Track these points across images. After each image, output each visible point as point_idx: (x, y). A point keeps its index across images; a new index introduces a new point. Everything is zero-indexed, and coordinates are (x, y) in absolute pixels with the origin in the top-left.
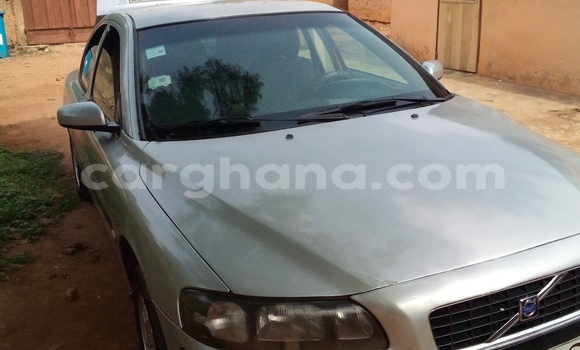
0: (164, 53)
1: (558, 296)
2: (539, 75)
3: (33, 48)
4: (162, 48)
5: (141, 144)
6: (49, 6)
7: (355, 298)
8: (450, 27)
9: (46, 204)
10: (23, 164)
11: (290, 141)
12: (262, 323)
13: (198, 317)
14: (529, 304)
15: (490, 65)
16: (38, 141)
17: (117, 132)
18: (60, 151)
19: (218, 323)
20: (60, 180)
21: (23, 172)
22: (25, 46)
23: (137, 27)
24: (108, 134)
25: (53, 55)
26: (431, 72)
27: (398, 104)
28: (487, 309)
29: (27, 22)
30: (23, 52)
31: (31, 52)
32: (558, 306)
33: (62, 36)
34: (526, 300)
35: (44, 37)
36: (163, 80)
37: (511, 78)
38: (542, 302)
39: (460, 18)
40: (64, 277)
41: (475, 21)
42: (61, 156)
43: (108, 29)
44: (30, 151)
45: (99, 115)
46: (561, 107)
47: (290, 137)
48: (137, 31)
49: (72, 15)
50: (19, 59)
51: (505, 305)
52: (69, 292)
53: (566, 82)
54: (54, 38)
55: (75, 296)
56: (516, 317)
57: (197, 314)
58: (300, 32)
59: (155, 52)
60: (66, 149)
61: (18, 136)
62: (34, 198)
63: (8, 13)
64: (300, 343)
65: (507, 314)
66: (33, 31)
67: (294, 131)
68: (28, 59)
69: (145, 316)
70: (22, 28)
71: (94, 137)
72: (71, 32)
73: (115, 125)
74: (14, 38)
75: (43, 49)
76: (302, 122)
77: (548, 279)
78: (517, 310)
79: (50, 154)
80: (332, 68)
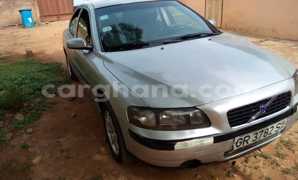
0: (108, 18)
1: (274, 105)
2: (246, 28)
3: (44, 23)
4: (107, 16)
5: (103, 54)
6: (49, 6)
7: (198, 107)
8: (210, 10)
9: (59, 82)
10: (47, 67)
11: (163, 50)
12: (161, 118)
13: (135, 117)
14: (264, 108)
15: (226, 25)
16: (51, 59)
17: (91, 50)
18: (61, 62)
19: (143, 119)
20: (63, 73)
21: (47, 70)
22: (40, 23)
23: (95, 8)
24: (87, 51)
25: (52, 26)
26: (212, 23)
27: (202, 36)
28: (248, 110)
29: (40, 13)
30: (39, 25)
31: (43, 25)
32: (273, 109)
33: (55, 18)
34: (262, 106)
35: (48, 19)
36: (108, 28)
37: (235, 29)
38: (268, 108)
39: (214, 6)
40: (70, 109)
41: (221, 7)
42: (61, 64)
43: (82, 10)
44: (49, 62)
45: (84, 43)
46: (255, 40)
47: (162, 48)
48: (96, 10)
49: (58, 9)
50: (39, 28)
51: (254, 108)
52: (73, 114)
53: (257, 30)
54: (51, 19)
55: (75, 116)
56: (258, 113)
57: (135, 116)
58: (156, 8)
59: (104, 18)
60: (64, 61)
61: (43, 57)
62: (53, 80)
63: (33, 9)
64: (177, 125)
65: (255, 112)
66: (43, 17)
67: (163, 46)
68: (42, 28)
69: (108, 120)
70: (39, 15)
71: (80, 52)
72: (59, 17)
73: (90, 47)
74: (36, 19)
75: (47, 24)
76: (165, 43)
77: (270, 99)
78: (259, 111)
79: (57, 64)
80: (170, 24)
